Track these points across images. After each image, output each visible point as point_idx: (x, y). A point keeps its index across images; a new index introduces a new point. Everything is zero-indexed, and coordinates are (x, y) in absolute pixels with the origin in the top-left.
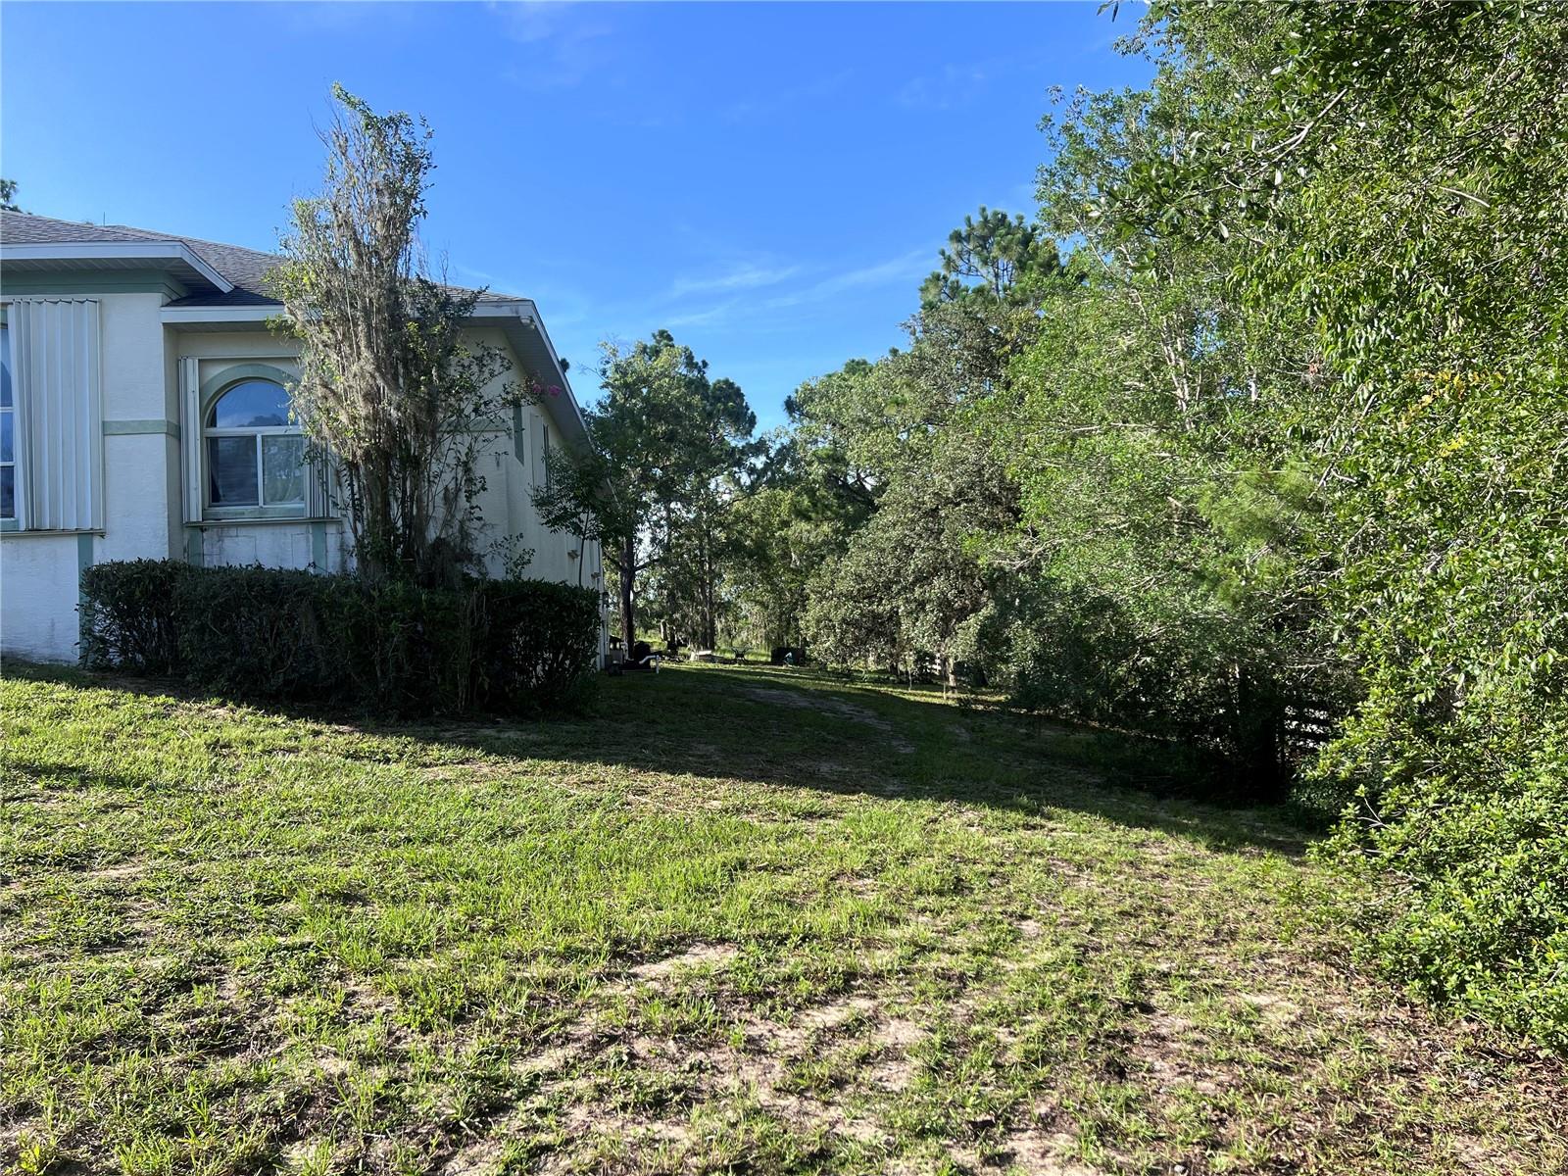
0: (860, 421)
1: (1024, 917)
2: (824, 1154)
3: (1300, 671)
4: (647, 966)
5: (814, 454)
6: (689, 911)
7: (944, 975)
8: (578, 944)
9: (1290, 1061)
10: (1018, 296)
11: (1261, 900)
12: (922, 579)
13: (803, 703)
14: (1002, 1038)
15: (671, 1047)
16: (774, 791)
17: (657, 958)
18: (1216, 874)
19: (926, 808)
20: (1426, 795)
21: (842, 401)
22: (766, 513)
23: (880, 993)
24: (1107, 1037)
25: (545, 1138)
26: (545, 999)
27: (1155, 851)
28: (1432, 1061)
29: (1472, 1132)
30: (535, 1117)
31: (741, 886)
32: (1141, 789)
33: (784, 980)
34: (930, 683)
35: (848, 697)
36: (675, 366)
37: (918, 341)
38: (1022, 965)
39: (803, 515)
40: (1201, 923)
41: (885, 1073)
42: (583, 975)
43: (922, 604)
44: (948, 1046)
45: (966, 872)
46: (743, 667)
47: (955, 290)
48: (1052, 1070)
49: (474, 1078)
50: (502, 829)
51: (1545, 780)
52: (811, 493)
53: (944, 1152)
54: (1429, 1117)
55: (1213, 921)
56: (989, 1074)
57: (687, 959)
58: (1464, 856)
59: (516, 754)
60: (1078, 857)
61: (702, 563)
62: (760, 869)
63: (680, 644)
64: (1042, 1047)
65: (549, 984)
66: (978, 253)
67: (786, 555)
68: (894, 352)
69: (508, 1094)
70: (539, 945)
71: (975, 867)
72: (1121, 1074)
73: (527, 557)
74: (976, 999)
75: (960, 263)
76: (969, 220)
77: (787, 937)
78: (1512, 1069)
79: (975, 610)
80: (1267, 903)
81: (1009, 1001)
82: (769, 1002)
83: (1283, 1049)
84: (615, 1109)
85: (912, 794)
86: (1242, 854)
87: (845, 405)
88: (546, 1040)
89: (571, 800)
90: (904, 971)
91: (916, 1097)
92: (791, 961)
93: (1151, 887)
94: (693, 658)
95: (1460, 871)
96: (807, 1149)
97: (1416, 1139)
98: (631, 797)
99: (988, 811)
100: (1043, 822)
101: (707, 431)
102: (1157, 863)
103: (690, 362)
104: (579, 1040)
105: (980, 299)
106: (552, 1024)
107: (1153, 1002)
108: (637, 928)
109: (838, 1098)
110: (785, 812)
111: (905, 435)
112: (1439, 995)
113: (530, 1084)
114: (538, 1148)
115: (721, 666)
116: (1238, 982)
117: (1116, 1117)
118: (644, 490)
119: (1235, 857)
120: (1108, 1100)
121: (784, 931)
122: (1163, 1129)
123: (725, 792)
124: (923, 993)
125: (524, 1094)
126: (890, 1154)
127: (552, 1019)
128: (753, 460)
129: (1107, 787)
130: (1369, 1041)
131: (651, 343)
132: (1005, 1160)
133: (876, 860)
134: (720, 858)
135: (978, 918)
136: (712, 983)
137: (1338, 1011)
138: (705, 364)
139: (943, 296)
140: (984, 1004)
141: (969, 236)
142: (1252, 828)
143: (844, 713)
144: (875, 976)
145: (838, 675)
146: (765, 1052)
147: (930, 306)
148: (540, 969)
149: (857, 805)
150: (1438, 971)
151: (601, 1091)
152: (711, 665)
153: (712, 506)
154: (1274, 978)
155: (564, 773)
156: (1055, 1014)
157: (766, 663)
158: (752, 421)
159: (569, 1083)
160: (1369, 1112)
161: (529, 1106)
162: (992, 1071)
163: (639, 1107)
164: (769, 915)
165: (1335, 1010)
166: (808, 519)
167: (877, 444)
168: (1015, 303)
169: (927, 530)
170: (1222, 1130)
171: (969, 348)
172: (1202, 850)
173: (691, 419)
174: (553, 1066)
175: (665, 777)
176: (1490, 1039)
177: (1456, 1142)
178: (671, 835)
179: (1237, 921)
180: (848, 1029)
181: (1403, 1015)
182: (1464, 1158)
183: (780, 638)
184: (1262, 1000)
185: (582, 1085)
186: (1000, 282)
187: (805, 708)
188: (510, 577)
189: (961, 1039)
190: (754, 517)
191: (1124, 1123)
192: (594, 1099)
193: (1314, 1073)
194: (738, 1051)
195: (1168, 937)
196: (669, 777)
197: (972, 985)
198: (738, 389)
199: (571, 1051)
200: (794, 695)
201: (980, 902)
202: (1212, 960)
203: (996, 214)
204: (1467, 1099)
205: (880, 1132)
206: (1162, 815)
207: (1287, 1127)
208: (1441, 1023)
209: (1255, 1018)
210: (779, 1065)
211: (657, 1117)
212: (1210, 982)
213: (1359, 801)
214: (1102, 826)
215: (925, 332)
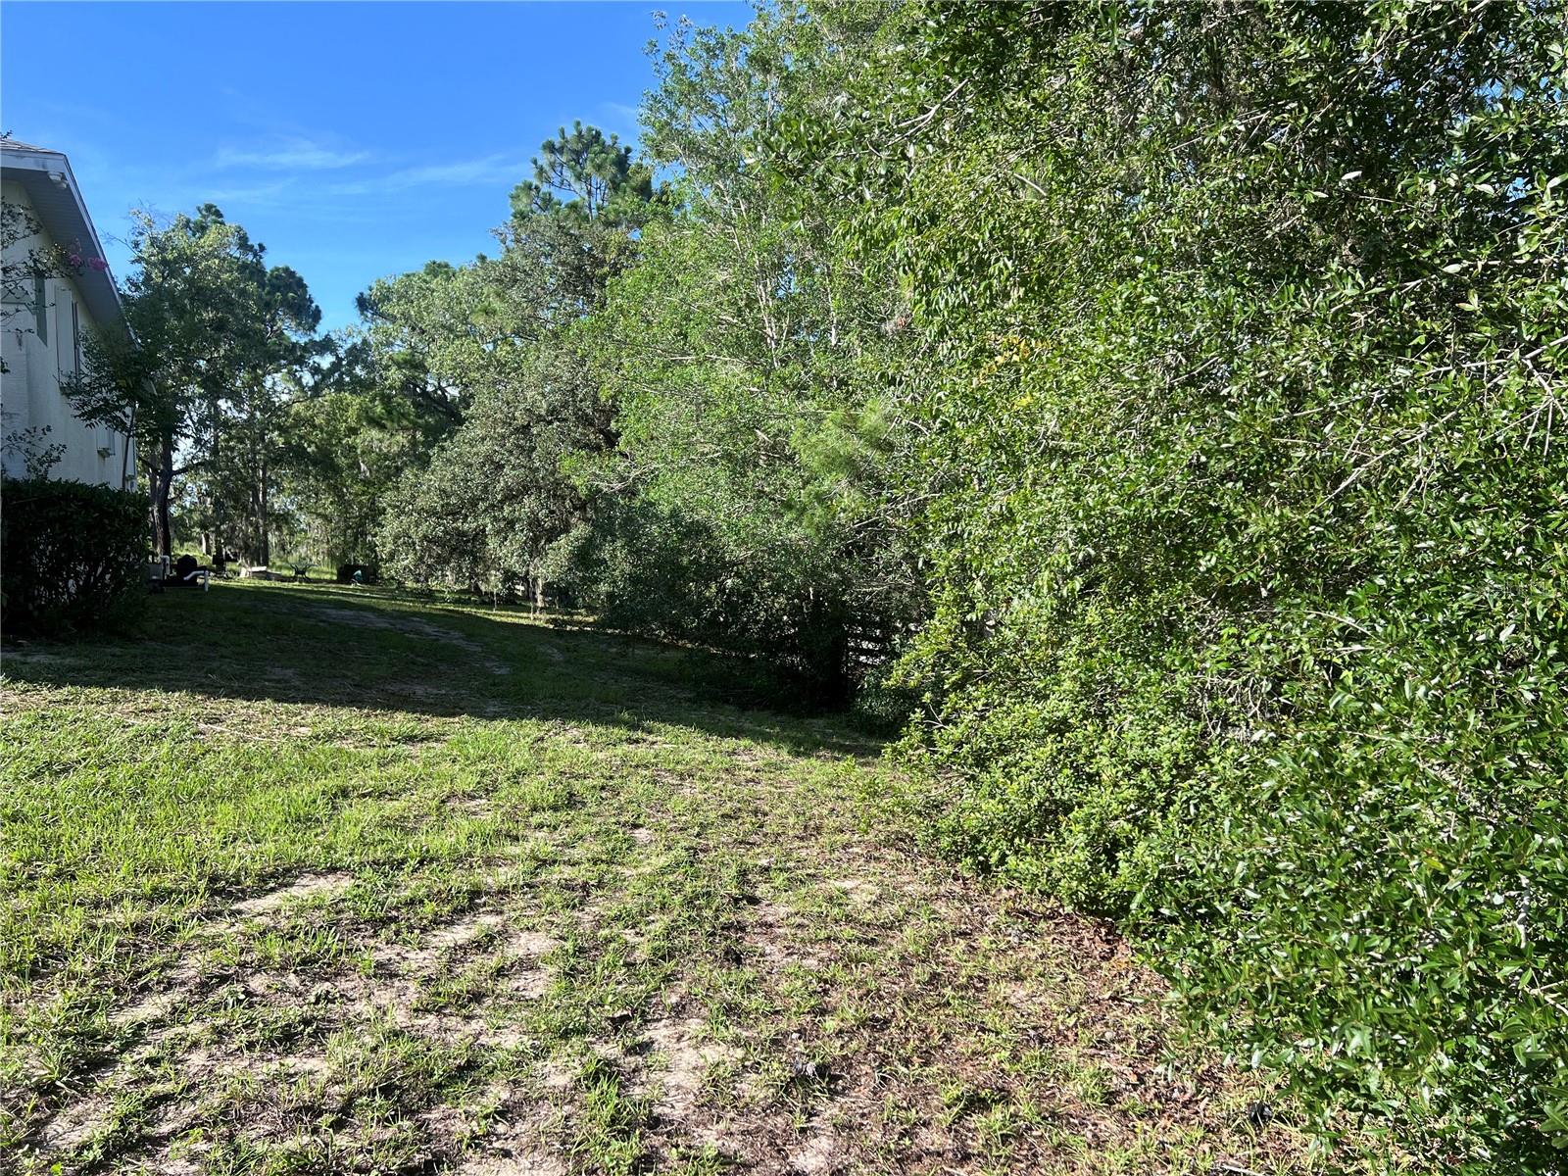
0: (443, 326)
1: (636, 826)
2: (471, 1065)
3: (866, 593)
4: (251, 901)
5: (391, 358)
6: (293, 843)
7: (568, 886)
8: (168, 884)
9: (875, 934)
10: (612, 217)
11: (839, 797)
12: (512, 496)
13: (382, 624)
14: (628, 938)
15: (293, 980)
16: (368, 716)
17: (261, 892)
18: (799, 776)
19: (531, 728)
20: (977, 699)
21: (423, 304)
22: (331, 418)
23: (505, 908)
24: (723, 929)
25: (158, 1088)
26: (135, 945)
27: (746, 758)
28: (983, 924)
29: (1017, 979)
30: (147, 1067)
31: (346, 813)
32: (727, 702)
33: (406, 904)
34: (515, 603)
35: (430, 618)
36: (223, 246)
37: (508, 251)
38: (640, 870)
39: (376, 423)
40: (791, 820)
41: (522, 983)
42: (179, 916)
43: (511, 524)
44: (581, 951)
45: (578, 786)
46: (304, 586)
47: (547, 203)
48: (677, 965)
49: (64, 1036)
50: (49, 765)
51: (1067, 685)
52: (386, 400)
53: (588, 1049)
54: (984, 970)
55: (801, 818)
56: (620, 973)
57: (294, 891)
58: (1004, 751)
59: (50, 680)
60: (679, 767)
61: (254, 470)
62: (364, 795)
63: (228, 559)
64: (667, 944)
65: (138, 928)
66: (572, 168)
67: (355, 465)
68: (483, 258)
69: (108, 1048)
70: (120, 888)
71: (586, 782)
72: (738, 960)
73: (55, 454)
74: (600, 906)
75: (553, 174)
76: (563, 131)
77: (403, 861)
78: (1042, 925)
79: (566, 530)
80: (843, 799)
81: (633, 905)
82: (393, 927)
83: (868, 925)
84: (239, 1048)
85: (516, 714)
86: (819, 757)
87: (427, 308)
88: (145, 988)
89: (131, 731)
90: (528, 885)
91: (556, 1002)
92: (410, 885)
93: (746, 791)
94: (245, 575)
95: (1001, 763)
96: (454, 1063)
97: (976, 989)
98: (202, 726)
99: (591, 728)
100: (644, 736)
101: (263, 322)
102: (748, 769)
103: (244, 243)
104: (183, 983)
105: (573, 215)
106: (148, 971)
107: (758, 894)
108: (236, 863)
109: (478, 1011)
110: (383, 736)
111: (491, 347)
112: (985, 868)
113: (134, 1034)
114: (154, 1099)
115: (278, 584)
116: (827, 871)
117: (738, 998)
118: (187, 384)
119: (813, 760)
120: (731, 984)
121: (399, 856)
122: (778, 1004)
123: (313, 719)
124: (550, 904)
125: (127, 1046)
126: (536, 1057)
127: (148, 965)
128: (317, 359)
129: (696, 701)
130: (934, 912)
131: (196, 217)
132: (644, 1048)
133: (487, 780)
134: (319, 786)
135: (594, 829)
136: (329, 912)
137: (907, 888)
138: (262, 248)
139: (534, 207)
140: (610, 909)
141: (562, 148)
142: (824, 734)
143: (428, 635)
144: (499, 892)
145: (417, 595)
146: (397, 975)
147: (522, 216)
148: (127, 914)
149: (459, 726)
150: (984, 849)
151: (220, 1034)
152: (266, 583)
153: (268, 407)
154: (855, 865)
155: (115, 700)
156: (675, 913)
157: (331, 581)
158: (316, 315)
159: (181, 1029)
160: (939, 970)
161: (136, 1057)
162: (624, 970)
163: (270, 1043)
164: (382, 841)
165: (905, 889)
166: (382, 427)
167: (461, 353)
168: (608, 224)
169: (518, 446)
170: (827, 999)
171: (563, 264)
172: (785, 755)
173: (245, 308)
174: (159, 1013)
175: (239, 704)
176: (1024, 902)
177: (1005, 989)
178: (258, 764)
179: (821, 817)
180: (479, 946)
181: (957, 888)
182: (1013, 1000)
183: (345, 554)
184: (848, 884)
185: (195, 1029)
186: (593, 200)
187: (386, 629)
188: (33, 477)
189: (591, 944)
190: (317, 422)
191: (745, 1003)
192: (214, 1042)
193: (894, 942)
194: (368, 977)
195: (765, 835)
196: (245, 703)
197: (593, 891)
198: (300, 280)
199: (176, 996)
200: (371, 616)
201: (594, 815)
202: (804, 853)
203: (590, 130)
204: (1010, 952)
205: (525, 1038)
206: (747, 725)
207: (879, 990)
208: (987, 891)
209: (844, 900)
210: (413, 986)
211: (288, 1052)
212: (805, 872)
213: (923, 706)
214: (696, 736)
215: (518, 241)
